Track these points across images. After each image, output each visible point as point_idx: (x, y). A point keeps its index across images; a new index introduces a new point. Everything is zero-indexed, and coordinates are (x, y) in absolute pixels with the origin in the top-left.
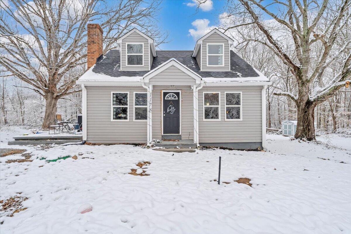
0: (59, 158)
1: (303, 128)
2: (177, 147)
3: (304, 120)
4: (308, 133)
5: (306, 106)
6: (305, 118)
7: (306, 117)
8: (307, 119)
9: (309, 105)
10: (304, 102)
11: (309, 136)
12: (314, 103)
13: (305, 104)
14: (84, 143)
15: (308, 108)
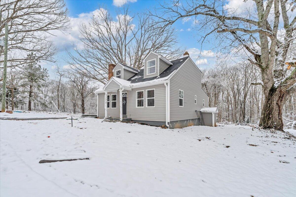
0: (69, 119)
1: (264, 117)
2: (114, 120)
3: (266, 108)
4: (267, 122)
5: (269, 94)
6: (267, 106)
7: (269, 105)
8: (269, 107)
9: (273, 92)
10: (268, 90)
11: (268, 125)
12: (278, 90)
13: (269, 92)
14: (97, 117)
15: (272, 95)
